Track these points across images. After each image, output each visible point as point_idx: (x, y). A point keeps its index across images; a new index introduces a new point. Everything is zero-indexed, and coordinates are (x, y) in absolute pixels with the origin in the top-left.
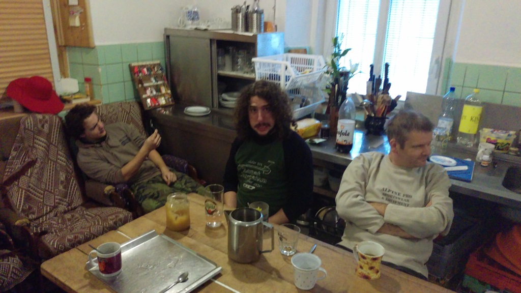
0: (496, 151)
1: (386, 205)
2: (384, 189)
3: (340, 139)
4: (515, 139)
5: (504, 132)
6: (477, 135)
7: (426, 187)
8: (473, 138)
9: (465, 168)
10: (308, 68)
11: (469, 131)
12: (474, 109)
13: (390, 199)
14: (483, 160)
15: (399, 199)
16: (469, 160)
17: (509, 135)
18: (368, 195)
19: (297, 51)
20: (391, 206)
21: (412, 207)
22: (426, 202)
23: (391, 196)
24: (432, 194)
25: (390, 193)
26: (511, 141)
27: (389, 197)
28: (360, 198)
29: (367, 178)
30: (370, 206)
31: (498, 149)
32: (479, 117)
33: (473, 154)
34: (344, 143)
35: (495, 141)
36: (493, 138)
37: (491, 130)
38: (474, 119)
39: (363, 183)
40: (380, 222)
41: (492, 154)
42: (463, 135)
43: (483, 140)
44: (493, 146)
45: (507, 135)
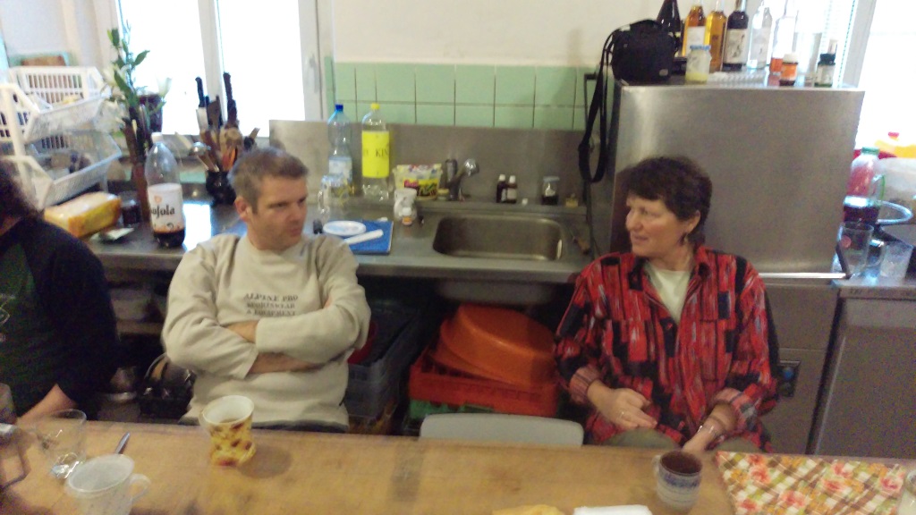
0: (420, 199)
1: (256, 323)
2: (247, 295)
3: (158, 223)
4: (442, 176)
5: (426, 167)
6: (390, 179)
7: (318, 277)
8: (385, 183)
9: (378, 234)
10: (72, 94)
11: (378, 173)
12: (377, 137)
13: (261, 311)
14: (403, 216)
15: (277, 306)
16: (384, 219)
17: (434, 171)
18: (222, 313)
19: (41, 61)
20: (264, 323)
21: (300, 314)
22: (322, 301)
23: (262, 305)
24: (330, 285)
25: (259, 301)
26: (437, 181)
27: (259, 308)
28: (206, 322)
29: (214, 284)
30: (228, 333)
31: (422, 195)
32: (387, 149)
33: (388, 209)
34: (168, 229)
35: (416, 183)
36: (412, 179)
37: (408, 167)
38: (380, 152)
39: (208, 295)
40: (249, 357)
41: (416, 205)
42: (371, 181)
43: (399, 185)
44: (414, 192)
45: (430, 171)
